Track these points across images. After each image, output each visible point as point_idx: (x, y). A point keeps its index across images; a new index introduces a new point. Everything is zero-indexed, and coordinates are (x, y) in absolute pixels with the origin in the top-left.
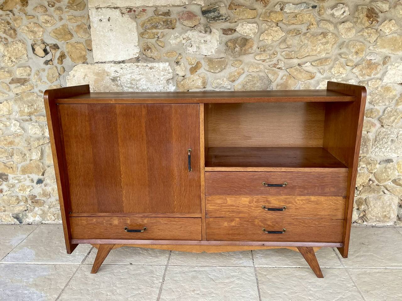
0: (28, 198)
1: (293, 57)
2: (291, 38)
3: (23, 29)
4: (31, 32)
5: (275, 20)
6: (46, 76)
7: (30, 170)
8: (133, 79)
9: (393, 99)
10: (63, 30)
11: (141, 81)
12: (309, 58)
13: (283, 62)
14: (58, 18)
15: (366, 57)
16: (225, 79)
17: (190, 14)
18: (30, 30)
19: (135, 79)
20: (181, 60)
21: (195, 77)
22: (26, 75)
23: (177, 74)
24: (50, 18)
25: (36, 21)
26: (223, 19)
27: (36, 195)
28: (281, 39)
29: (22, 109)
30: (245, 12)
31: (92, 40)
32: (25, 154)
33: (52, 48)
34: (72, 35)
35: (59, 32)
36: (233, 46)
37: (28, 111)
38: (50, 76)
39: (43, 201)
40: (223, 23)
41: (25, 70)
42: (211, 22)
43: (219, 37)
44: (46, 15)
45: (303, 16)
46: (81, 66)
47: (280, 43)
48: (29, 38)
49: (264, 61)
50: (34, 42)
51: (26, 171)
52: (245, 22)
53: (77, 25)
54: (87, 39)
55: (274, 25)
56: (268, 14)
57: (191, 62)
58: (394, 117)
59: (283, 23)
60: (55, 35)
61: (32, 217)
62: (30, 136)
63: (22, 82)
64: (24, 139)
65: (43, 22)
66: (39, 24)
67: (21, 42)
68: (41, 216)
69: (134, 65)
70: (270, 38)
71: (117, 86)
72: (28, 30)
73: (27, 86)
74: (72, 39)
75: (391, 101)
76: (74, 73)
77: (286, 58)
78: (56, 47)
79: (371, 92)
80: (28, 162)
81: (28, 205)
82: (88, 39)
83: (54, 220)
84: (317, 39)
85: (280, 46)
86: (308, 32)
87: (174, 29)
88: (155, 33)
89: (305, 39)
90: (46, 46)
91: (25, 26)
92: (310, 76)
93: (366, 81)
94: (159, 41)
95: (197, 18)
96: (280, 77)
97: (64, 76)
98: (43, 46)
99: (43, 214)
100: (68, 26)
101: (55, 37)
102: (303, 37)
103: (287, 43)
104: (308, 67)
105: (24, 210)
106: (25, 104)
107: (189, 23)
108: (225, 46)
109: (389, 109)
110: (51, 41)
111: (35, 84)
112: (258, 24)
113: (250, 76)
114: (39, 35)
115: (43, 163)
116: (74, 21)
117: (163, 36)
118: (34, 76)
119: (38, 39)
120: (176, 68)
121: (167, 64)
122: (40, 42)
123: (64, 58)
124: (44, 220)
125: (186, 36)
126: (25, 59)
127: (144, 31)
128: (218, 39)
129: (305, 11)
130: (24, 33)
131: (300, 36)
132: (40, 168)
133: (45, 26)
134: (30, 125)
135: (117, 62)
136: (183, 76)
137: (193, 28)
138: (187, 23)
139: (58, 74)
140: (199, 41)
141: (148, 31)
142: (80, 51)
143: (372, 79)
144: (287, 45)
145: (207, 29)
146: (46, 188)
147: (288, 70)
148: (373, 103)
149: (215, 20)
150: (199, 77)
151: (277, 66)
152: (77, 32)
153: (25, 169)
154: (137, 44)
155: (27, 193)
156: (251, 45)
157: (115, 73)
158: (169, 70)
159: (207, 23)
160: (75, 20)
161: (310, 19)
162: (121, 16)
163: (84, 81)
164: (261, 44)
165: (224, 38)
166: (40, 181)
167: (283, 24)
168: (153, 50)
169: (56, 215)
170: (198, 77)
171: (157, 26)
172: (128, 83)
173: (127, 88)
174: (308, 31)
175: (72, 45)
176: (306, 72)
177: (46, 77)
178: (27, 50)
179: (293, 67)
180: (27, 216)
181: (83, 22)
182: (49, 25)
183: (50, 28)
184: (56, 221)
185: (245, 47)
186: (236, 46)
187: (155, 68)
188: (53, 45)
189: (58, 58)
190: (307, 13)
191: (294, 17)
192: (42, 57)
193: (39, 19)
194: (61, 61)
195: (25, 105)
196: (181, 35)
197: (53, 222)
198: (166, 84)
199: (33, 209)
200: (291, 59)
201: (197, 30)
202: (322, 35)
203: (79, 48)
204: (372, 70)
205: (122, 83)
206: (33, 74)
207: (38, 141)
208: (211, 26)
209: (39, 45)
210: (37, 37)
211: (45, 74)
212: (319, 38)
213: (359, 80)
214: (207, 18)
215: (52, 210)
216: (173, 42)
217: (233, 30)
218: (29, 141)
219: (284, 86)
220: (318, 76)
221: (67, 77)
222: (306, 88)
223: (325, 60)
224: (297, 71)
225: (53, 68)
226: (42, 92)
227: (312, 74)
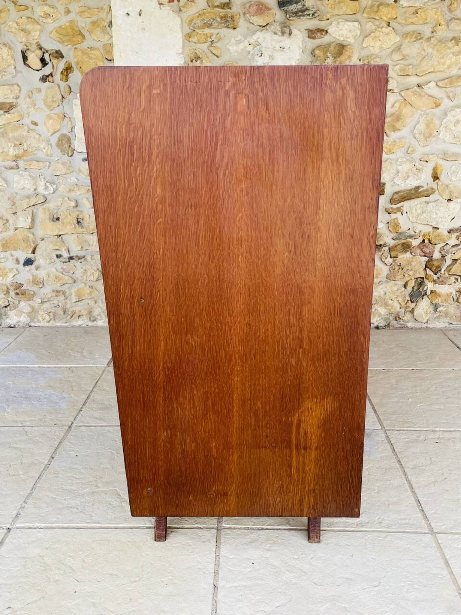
0: (9, 287)
1: (409, 74)
2: (408, 44)
3: (10, 27)
4: (23, 31)
5: (387, 17)
7: (14, 244)
10: (71, 28)
12: (433, 75)
13: (395, 82)
14: (64, 11)
17: (261, 6)
18: (20, 28)
22: (13, 97)
24: (52, 10)
25: (30, 15)
26: (309, 15)
27: (22, 283)
28: (394, 46)
29: (5, 150)
30: (342, 4)
31: (114, 43)
32: (7, 220)
33: (53, 57)
34: (84, 37)
35: (65, 33)
36: (323, 55)
37: (15, 154)
38: (48, 99)
39: (33, 293)
40: (309, 20)
41: (11, 91)
42: (291, 18)
43: (302, 42)
44: (46, 5)
45: (426, 12)
47: (392, 52)
48: (18, 41)
50: (25, 47)
51: (8, 245)
52: (341, 20)
53: (91, 21)
54: (106, 42)
55: (385, 24)
56: (375, 8)
59: (396, 22)
60: (58, 35)
61: (16, 316)
62: (16, 193)
63: (7, 108)
64: (7, 197)
65: (41, 16)
66: (34, 19)
67: (6, 46)
68: (29, 315)
70: (378, 44)
72: (17, 27)
73: (13, 115)
74: (83, 42)
77: (400, 75)
78: (59, 55)
80: (11, 232)
81: (10, 299)
82: (108, 42)
83: (49, 322)
84: (446, 46)
85: (393, 57)
86: (433, 37)
87: (235, 30)
88: (208, 35)
89: (429, 46)
90: (44, 53)
91: (13, 21)
92: (434, 103)
94: (214, 46)
95: (271, 12)
96: (389, 104)
97: (69, 100)
98: (39, 53)
99: (32, 312)
100: (77, 22)
101: (58, 39)
102: (425, 44)
103: (402, 52)
104: (431, 89)
105: (3, 305)
106: (9, 142)
107: (259, 20)
108: (311, 56)
110: (51, 45)
111: (25, 112)
112: (360, 23)
114: (34, 36)
115: (33, 235)
116: (89, 16)
117: (219, 40)
118: (25, 99)
119: (32, 42)
122: (35, 46)
123: (70, 72)
124: (33, 321)
125: (253, 39)
126: (12, 73)
127: (192, 31)
128: (301, 46)
129: (429, 4)
130: (12, 32)
131: (422, 42)
132: (29, 241)
133: (44, 21)
134: (16, 175)
137: (264, 28)
138: (256, 19)
139: (61, 97)
140: (273, 47)
141: (197, 30)
142: (95, 60)
144: (403, 55)
145: (285, 29)
146: (38, 272)
147: (402, 92)
149: (297, 16)
152: (90, 32)
153: (6, 242)
154: (180, 51)
155: (9, 279)
156: (349, 54)
159: (286, 21)
160: (89, 14)
161: (436, 17)
162: (159, 8)
164: (364, 53)
165: (310, 44)
166: (29, 262)
167: (397, 24)
168: (204, 61)
169: (51, 314)
171: (211, 24)
174: (432, 35)
175: (84, 53)
176: (429, 96)
177: (42, 101)
178: (14, 59)
179: (410, 88)
180: (8, 315)
181: (101, 16)
182: (49, 20)
183: (51, 25)
184: (51, 322)
185: (341, 57)
186: (327, 56)
188: (54, 51)
189: (62, 72)
190: (432, 8)
191: (414, 13)
192: (38, 70)
193: (35, 12)
194: (66, 76)
195: (9, 144)
196: (245, 38)
197: (47, 324)
199: (18, 305)
200: (408, 77)
201: (270, 30)
202: (453, 41)
203: (94, 56)
206: (22, 96)
207: (27, 200)
208: (290, 24)
209: (34, 52)
210: (31, 39)
211: (42, 95)
212: (449, 46)
214: (286, 12)
215: (46, 305)
216: (233, 49)
217: (323, 31)
218: (15, 201)
219: (396, 117)
220: (446, 103)
221: (75, 101)
222: (428, 121)
223: (456, 79)
224: (416, 94)
225: (53, 87)
226: (36, 124)
227: (438, 100)
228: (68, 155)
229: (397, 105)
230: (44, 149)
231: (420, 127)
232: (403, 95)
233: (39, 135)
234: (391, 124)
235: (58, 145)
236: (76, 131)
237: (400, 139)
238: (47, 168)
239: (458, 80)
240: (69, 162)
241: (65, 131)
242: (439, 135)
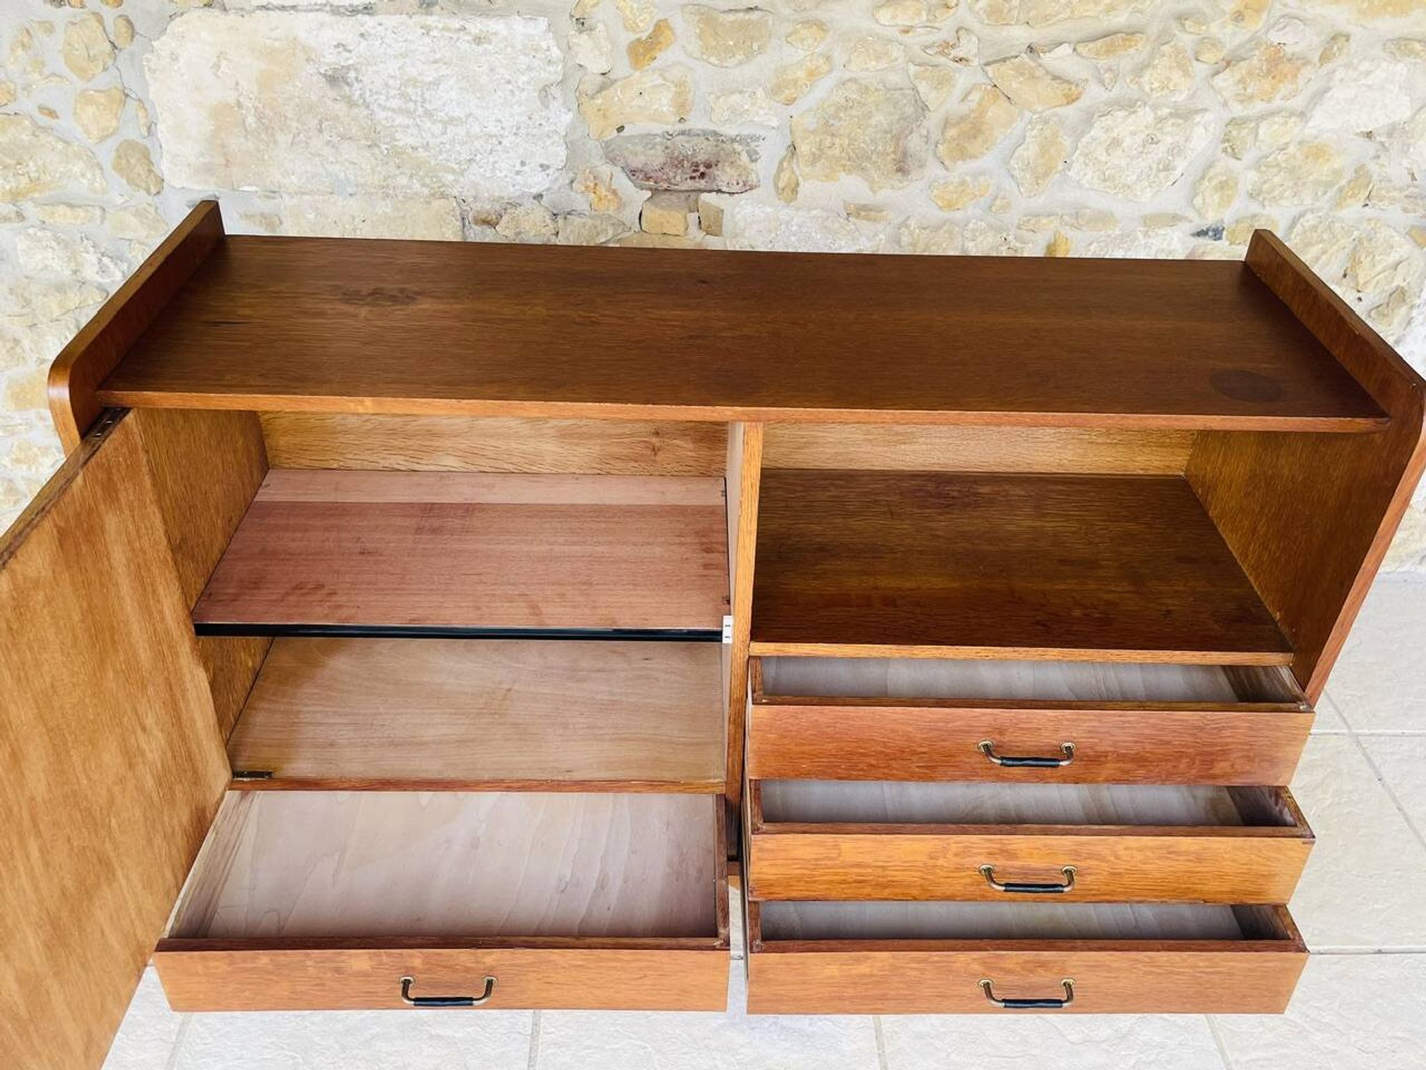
1: (1012, 22)
6: (60, 51)
8: (409, 80)
9: (1330, 184)
11: (441, 87)
12: (1070, 25)
13: (974, 39)
15: (1266, 33)
16: (760, 93)
19: (419, 78)
20: (594, 10)
21: (648, 78)
23: (581, 66)
32: (14, 340)
37: (7, 187)
38: (75, 52)
46: (200, 17)
49: (907, 32)
51: (28, 397)
57: (635, 22)
58: (1321, 246)
62: (27, 277)
64: (5, 288)
69: (410, 22)
71: (351, 103)
75: (1319, 193)
76: (173, 45)
77: (989, 25)
79: (1260, 159)
80: (30, 366)
92: (1065, 94)
93: (1251, 121)
96: (958, 92)
97: (133, 56)
104: (1061, 60)
109: (1310, 220)
111: (20, 83)
113: (854, 87)
118: (11, 49)
120: (575, 40)
121: (542, 23)
134: (22, 237)
135: (342, 10)
136: (603, 74)
139: (108, 47)
143: (1272, 114)
147: (988, 68)
148: (1261, 199)
150: (665, 79)
151: (954, 53)
153: (22, 390)
157: (339, 53)
158: (548, 50)
163: (218, 77)
170: (660, 81)
172: (393, 92)
173: (390, 114)
176: (1055, 78)
177: (60, 56)
179: (1011, 58)
187: (493, 38)
198: (539, 103)
200: (1007, 28)
204: (1280, 81)
205: (368, 94)
207: (60, 297)
211: (56, 43)
213: (1231, 116)
218: (26, 294)
219: (970, 126)
220: (1094, 94)
221: (148, 60)
222: (1046, 138)
223: (1124, 40)
224: (1022, 74)
225: (83, 20)
226: (52, 114)
227: (1073, 88)
228: (149, 193)
229: (975, 96)
230: (83, 175)
231: (1025, 154)
232: (990, 74)
233: (65, 142)
234: (958, 145)
235: (118, 167)
236: (160, 135)
237: (975, 176)
238: (98, 222)
239: (1128, 43)
240: (152, 210)
241: (133, 133)
242: (1069, 170)
